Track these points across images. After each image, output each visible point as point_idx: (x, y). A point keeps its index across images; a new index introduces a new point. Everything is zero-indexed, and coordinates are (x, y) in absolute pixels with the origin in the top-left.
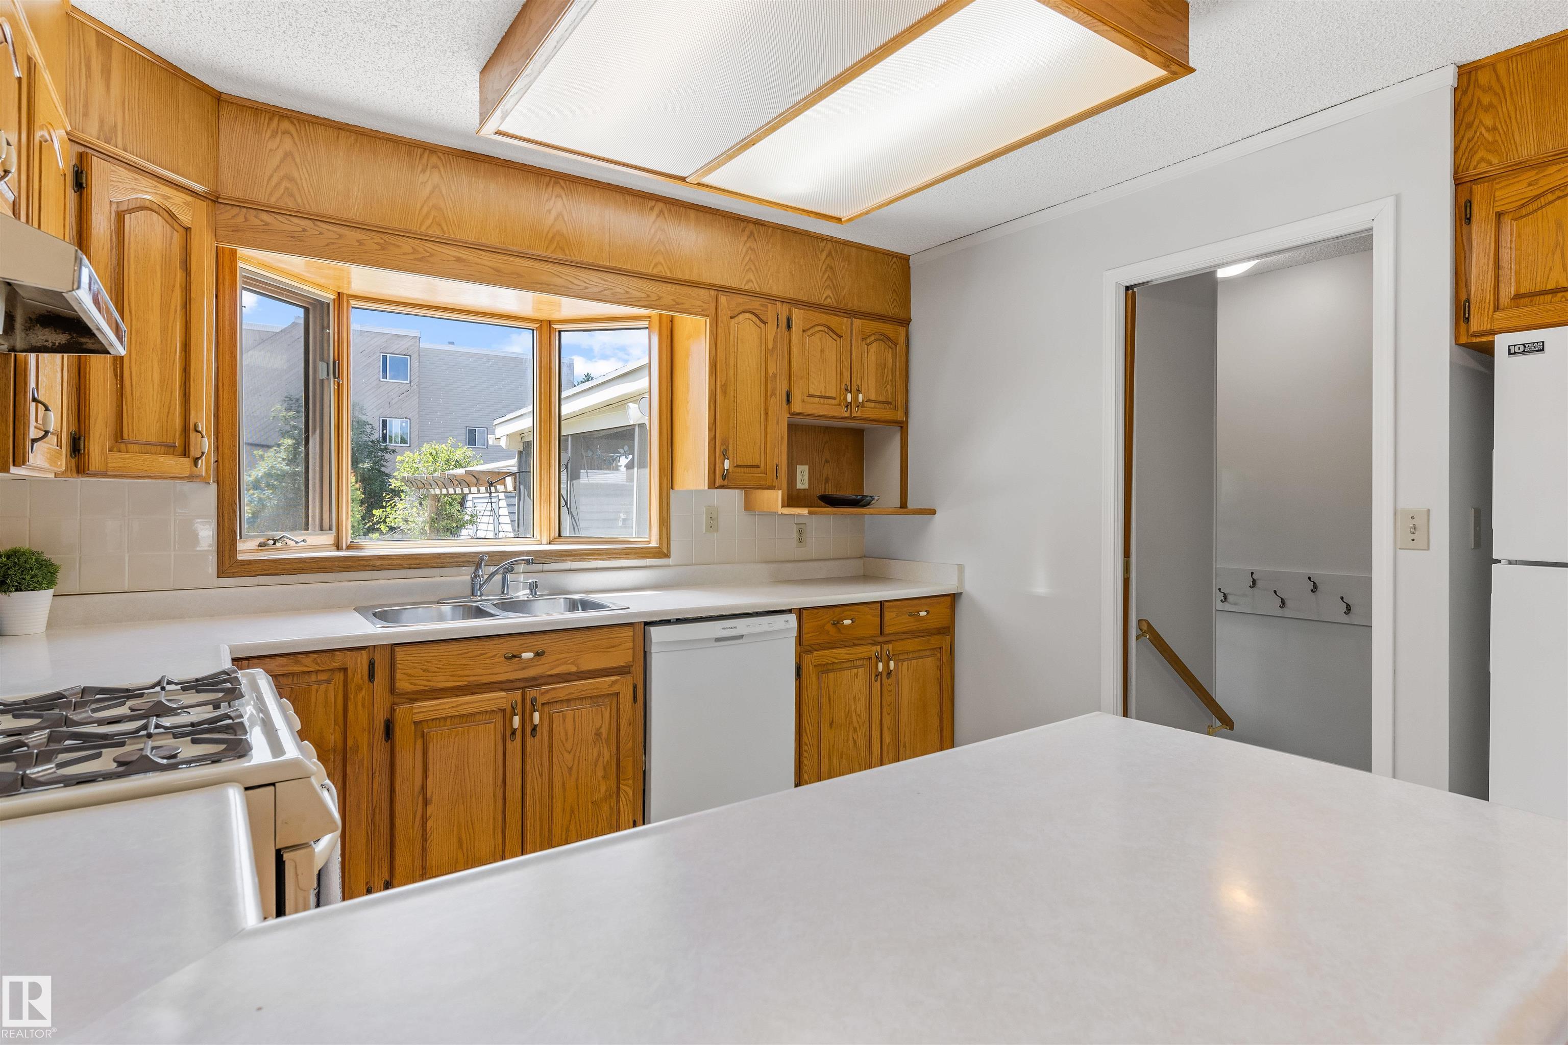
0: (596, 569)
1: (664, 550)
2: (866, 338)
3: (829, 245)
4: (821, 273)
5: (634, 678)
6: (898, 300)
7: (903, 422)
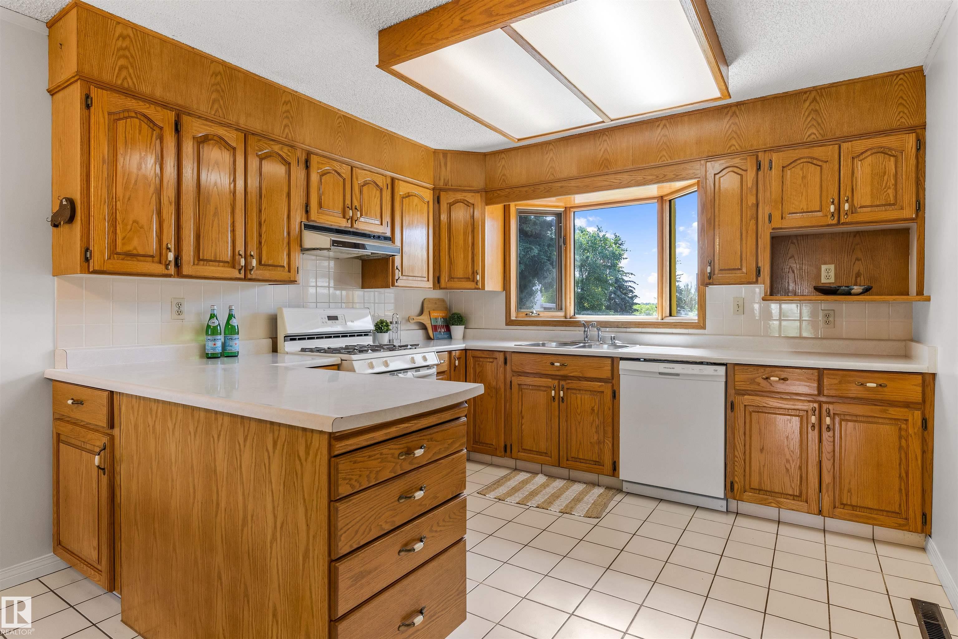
0: (657, 333)
1: (701, 325)
2: (859, 156)
3: (814, 94)
4: (804, 118)
5: (613, 386)
6: (906, 111)
7: (912, 219)
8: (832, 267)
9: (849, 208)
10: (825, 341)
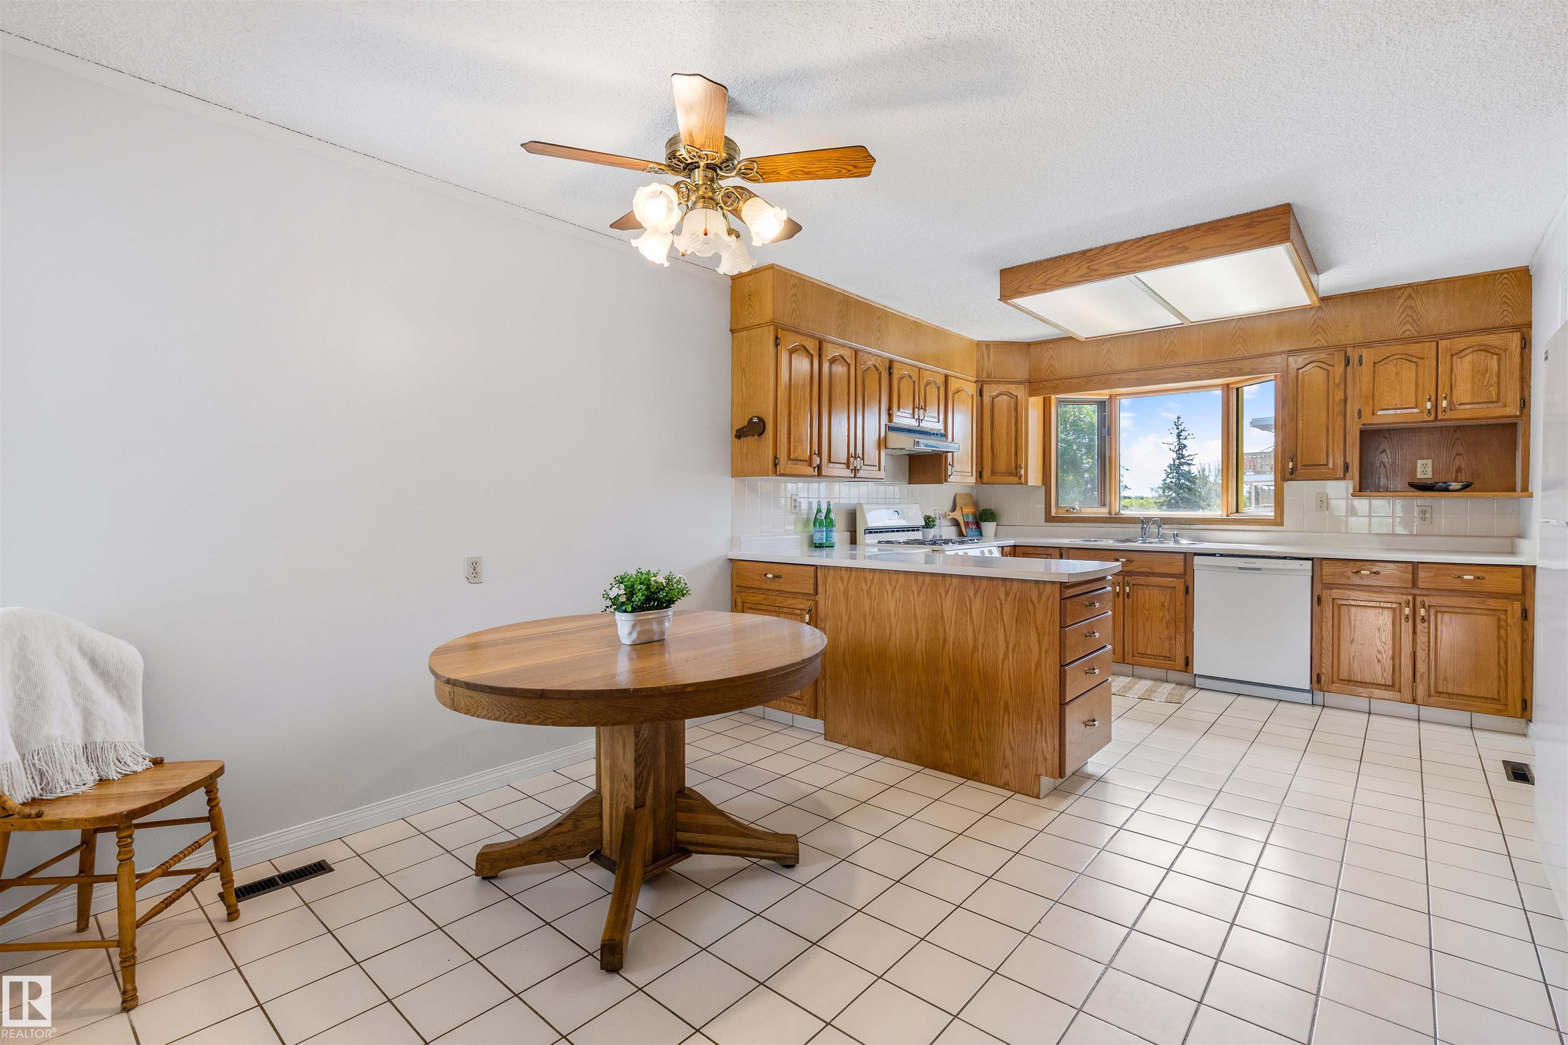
1: (1278, 520)
2: (1458, 353)
3: (1409, 291)
4: (1399, 314)
5: (1185, 581)
6: (1510, 310)
7: (1517, 416)
8: (1429, 462)
9: (1448, 405)
10: (1420, 538)
